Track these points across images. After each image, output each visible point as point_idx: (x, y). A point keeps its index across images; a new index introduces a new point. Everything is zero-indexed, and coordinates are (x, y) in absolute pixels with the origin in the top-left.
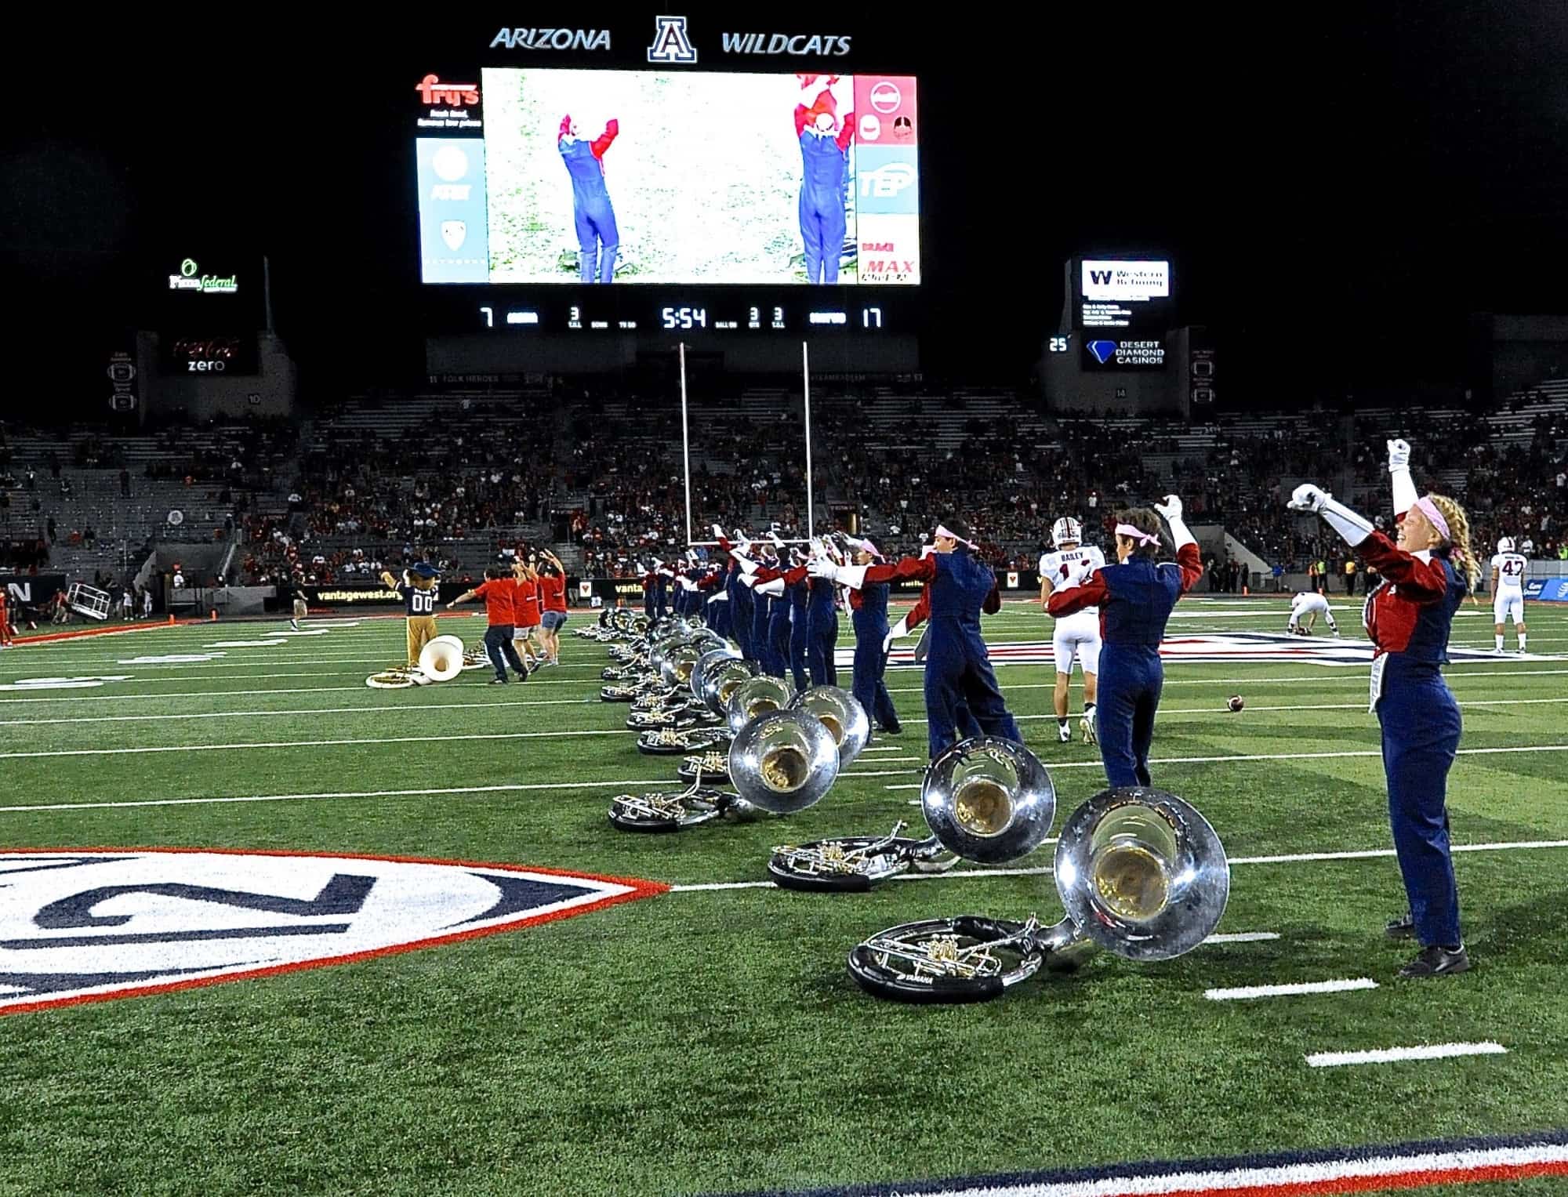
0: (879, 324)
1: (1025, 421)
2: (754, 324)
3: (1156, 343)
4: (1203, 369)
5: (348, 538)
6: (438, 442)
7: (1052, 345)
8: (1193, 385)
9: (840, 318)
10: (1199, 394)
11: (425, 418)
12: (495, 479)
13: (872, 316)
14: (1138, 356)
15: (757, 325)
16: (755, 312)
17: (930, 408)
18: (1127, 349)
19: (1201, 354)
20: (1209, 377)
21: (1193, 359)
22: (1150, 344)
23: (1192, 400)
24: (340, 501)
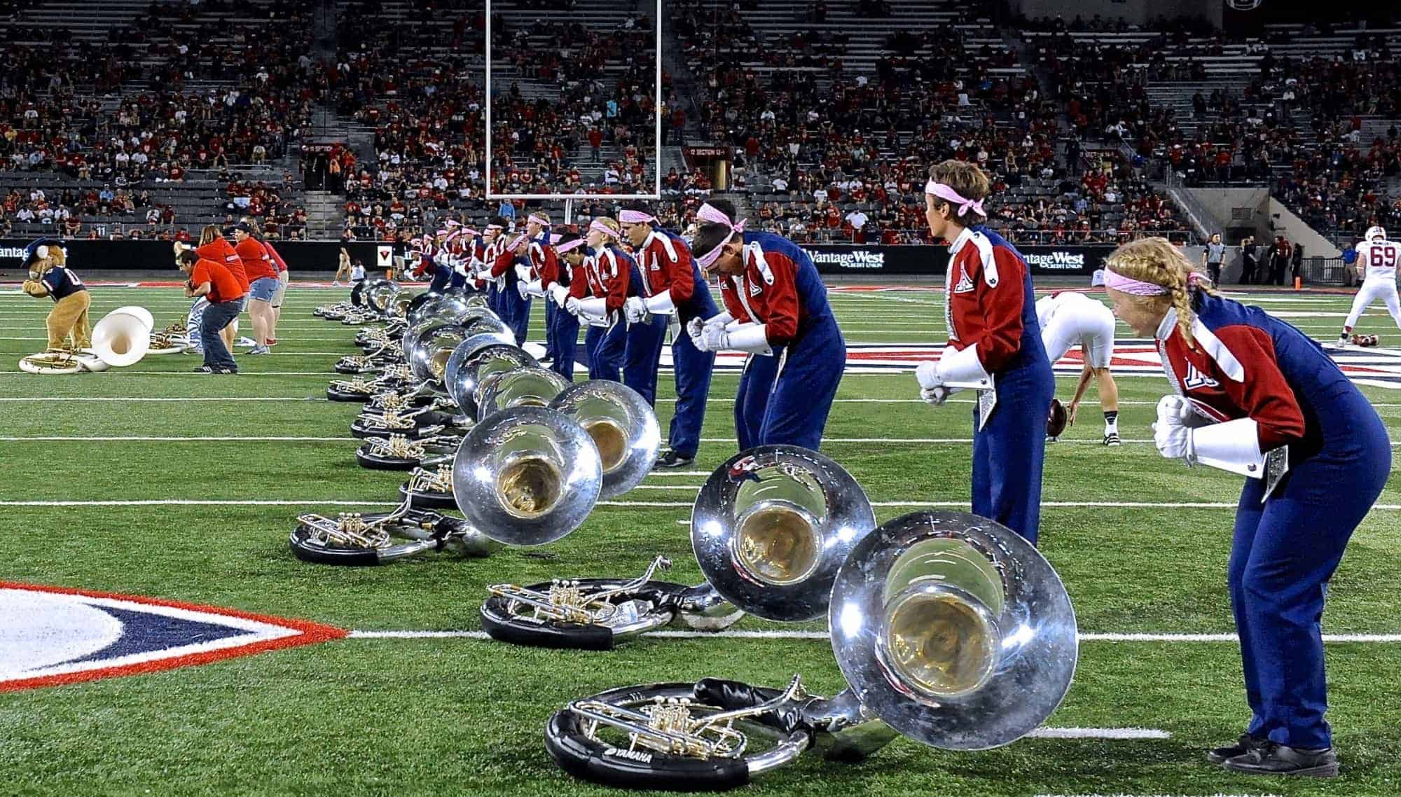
1: (977, 34)
5: (26, 176)
6: (154, 49)
11: (138, 17)
12: (231, 99)
23: (1225, 5)
24: (17, 124)
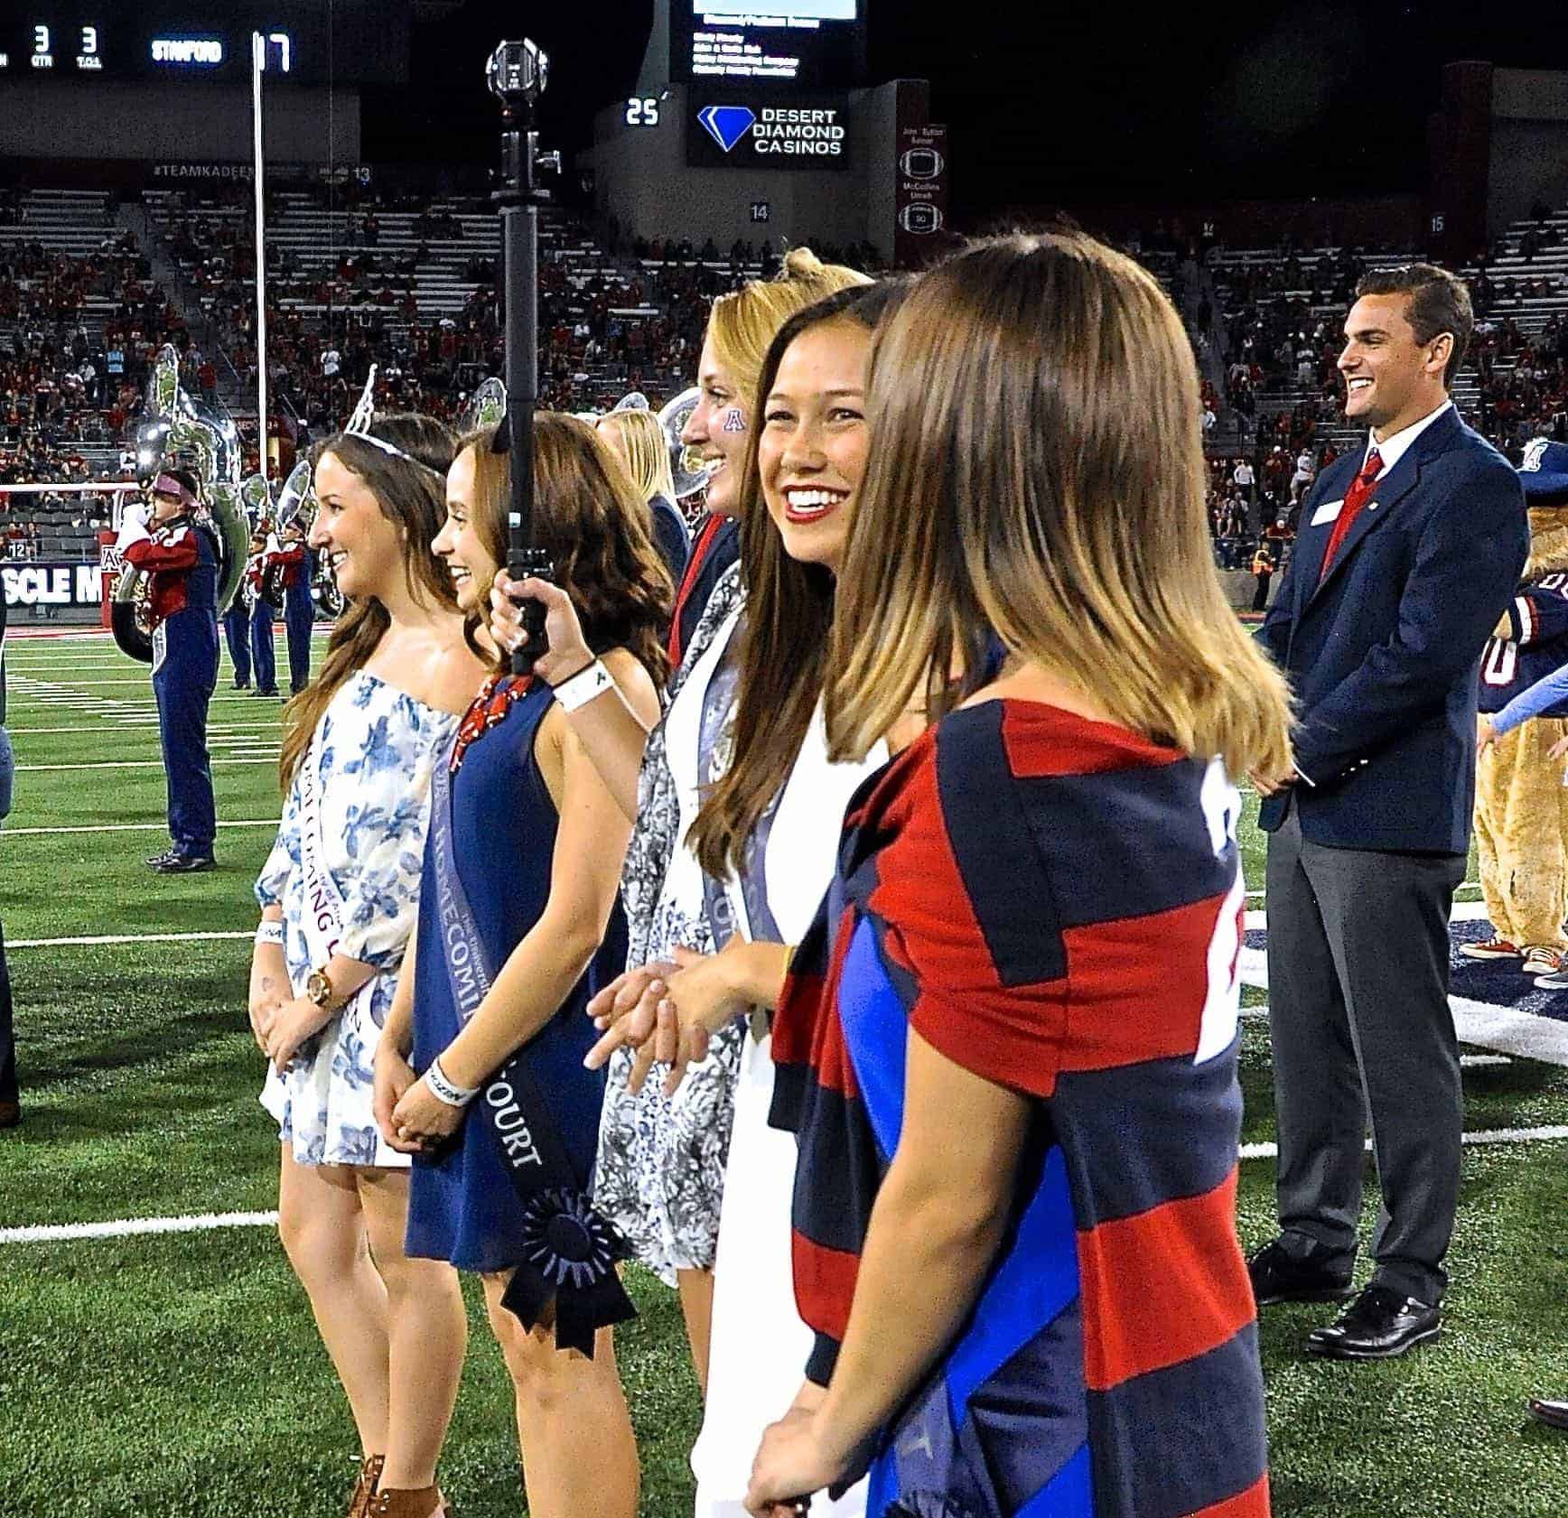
0: (286, 66)
2: (42, 59)
3: (830, 113)
4: (922, 165)
7: (630, 112)
8: (903, 199)
9: (210, 51)
10: (913, 215)
13: (273, 51)
14: (795, 139)
15: (48, 61)
16: (43, 33)
17: (397, 232)
18: (774, 124)
19: (920, 135)
20: (933, 181)
21: (903, 144)
22: (818, 115)
23: (899, 227)
